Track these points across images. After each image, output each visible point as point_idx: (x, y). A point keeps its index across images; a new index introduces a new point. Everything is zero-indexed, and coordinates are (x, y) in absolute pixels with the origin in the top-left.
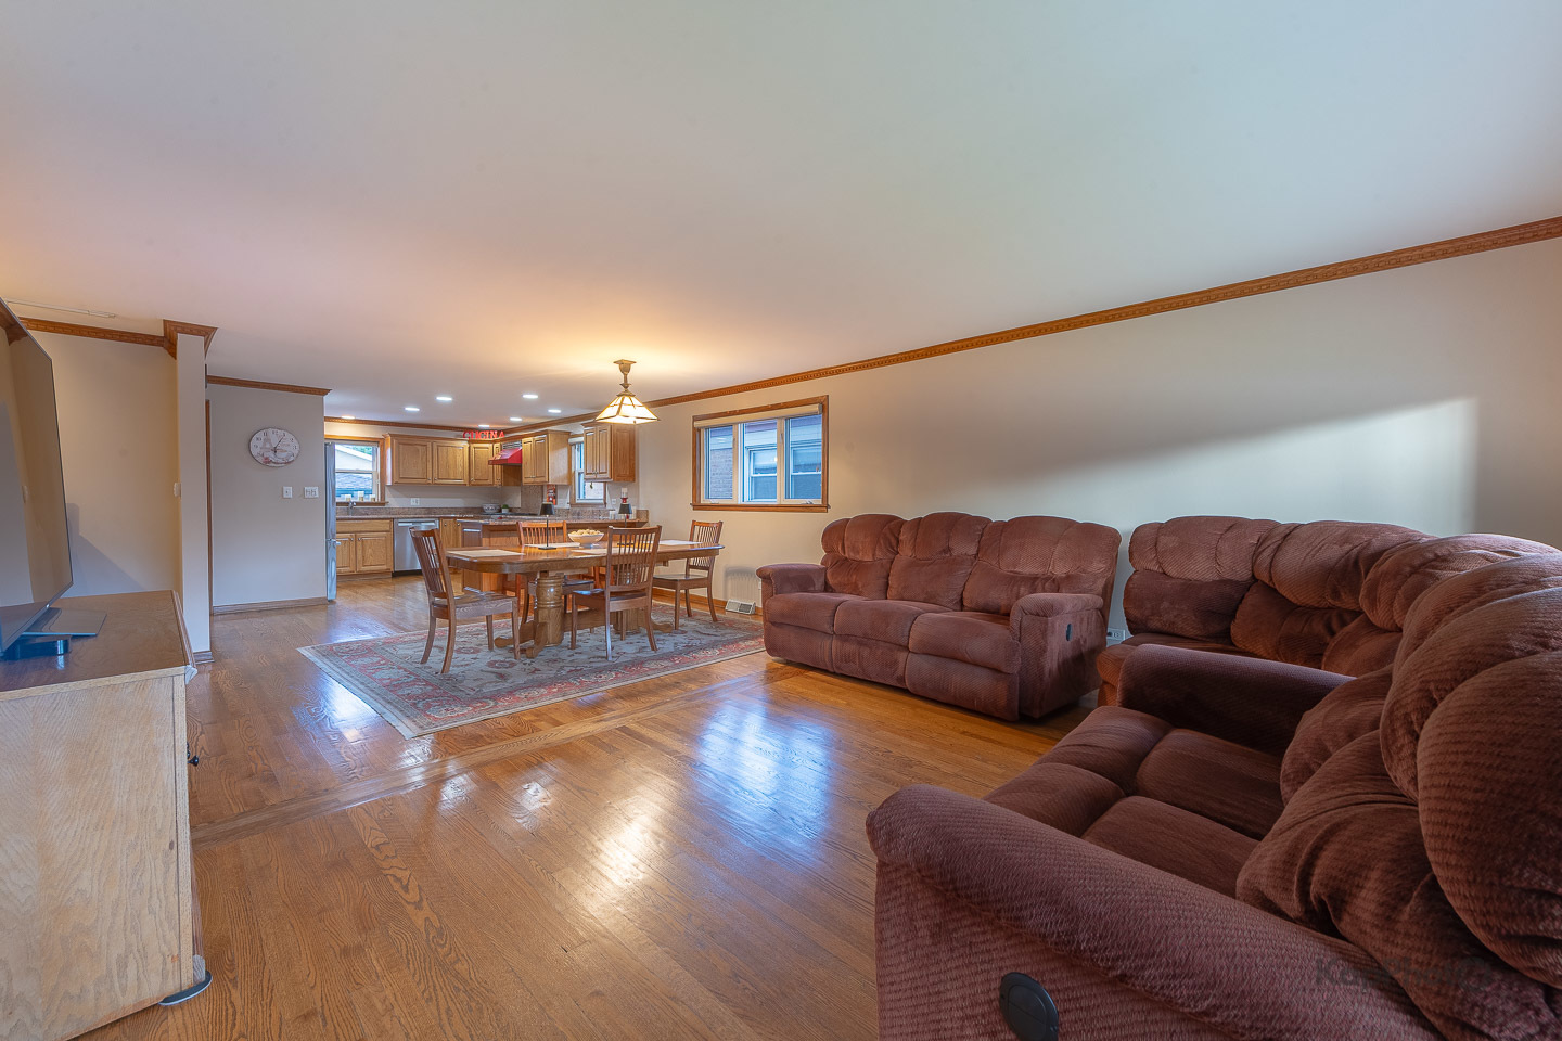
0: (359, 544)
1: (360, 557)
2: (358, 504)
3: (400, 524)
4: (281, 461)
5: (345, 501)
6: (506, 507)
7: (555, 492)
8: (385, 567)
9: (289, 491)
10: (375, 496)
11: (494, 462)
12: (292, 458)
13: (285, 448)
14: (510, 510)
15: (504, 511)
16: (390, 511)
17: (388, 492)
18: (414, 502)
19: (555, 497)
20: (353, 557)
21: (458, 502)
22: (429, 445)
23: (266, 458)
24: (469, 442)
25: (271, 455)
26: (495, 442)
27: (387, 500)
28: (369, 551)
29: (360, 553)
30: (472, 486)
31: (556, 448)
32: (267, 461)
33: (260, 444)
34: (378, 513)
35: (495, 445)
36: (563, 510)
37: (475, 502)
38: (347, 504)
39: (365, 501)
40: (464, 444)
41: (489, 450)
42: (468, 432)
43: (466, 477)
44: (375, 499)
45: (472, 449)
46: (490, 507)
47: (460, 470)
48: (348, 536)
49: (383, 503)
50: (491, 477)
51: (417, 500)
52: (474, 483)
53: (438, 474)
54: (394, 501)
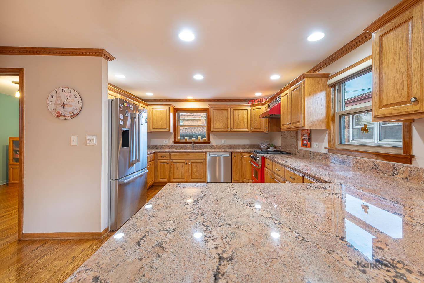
0: (190, 166)
1: (190, 173)
2: (196, 143)
3: (211, 155)
4: (68, 114)
5: (192, 141)
6: (272, 145)
7: (309, 135)
9: (75, 140)
12: (76, 112)
13: (71, 103)
14: (275, 147)
15: (271, 148)
17: (211, 137)
18: (223, 142)
19: (309, 141)
20: (186, 173)
22: (229, 110)
23: (58, 113)
24: (251, 106)
25: (61, 109)
26: (264, 104)
28: (194, 170)
29: (190, 171)
30: (253, 132)
31: (313, 92)
32: (59, 115)
33: (54, 100)
34: (206, 148)
35: (265, 106)
36: (320, 154)
37: (255, 142)
38: (192, 143)
39: (201, 141)
40: (249, 108)
41: (262, 109)
42: (251, 101)
43: (249, 127)
44: (205, 140)
45: (252, 110)
46: (263, 145)
47: (246, 122)
48: (184, 161)
49: (208, 142)
50: (263, 126)
51: (225, 141)
52: (252, 130)
53: (233, 126)
54: (214, 141)
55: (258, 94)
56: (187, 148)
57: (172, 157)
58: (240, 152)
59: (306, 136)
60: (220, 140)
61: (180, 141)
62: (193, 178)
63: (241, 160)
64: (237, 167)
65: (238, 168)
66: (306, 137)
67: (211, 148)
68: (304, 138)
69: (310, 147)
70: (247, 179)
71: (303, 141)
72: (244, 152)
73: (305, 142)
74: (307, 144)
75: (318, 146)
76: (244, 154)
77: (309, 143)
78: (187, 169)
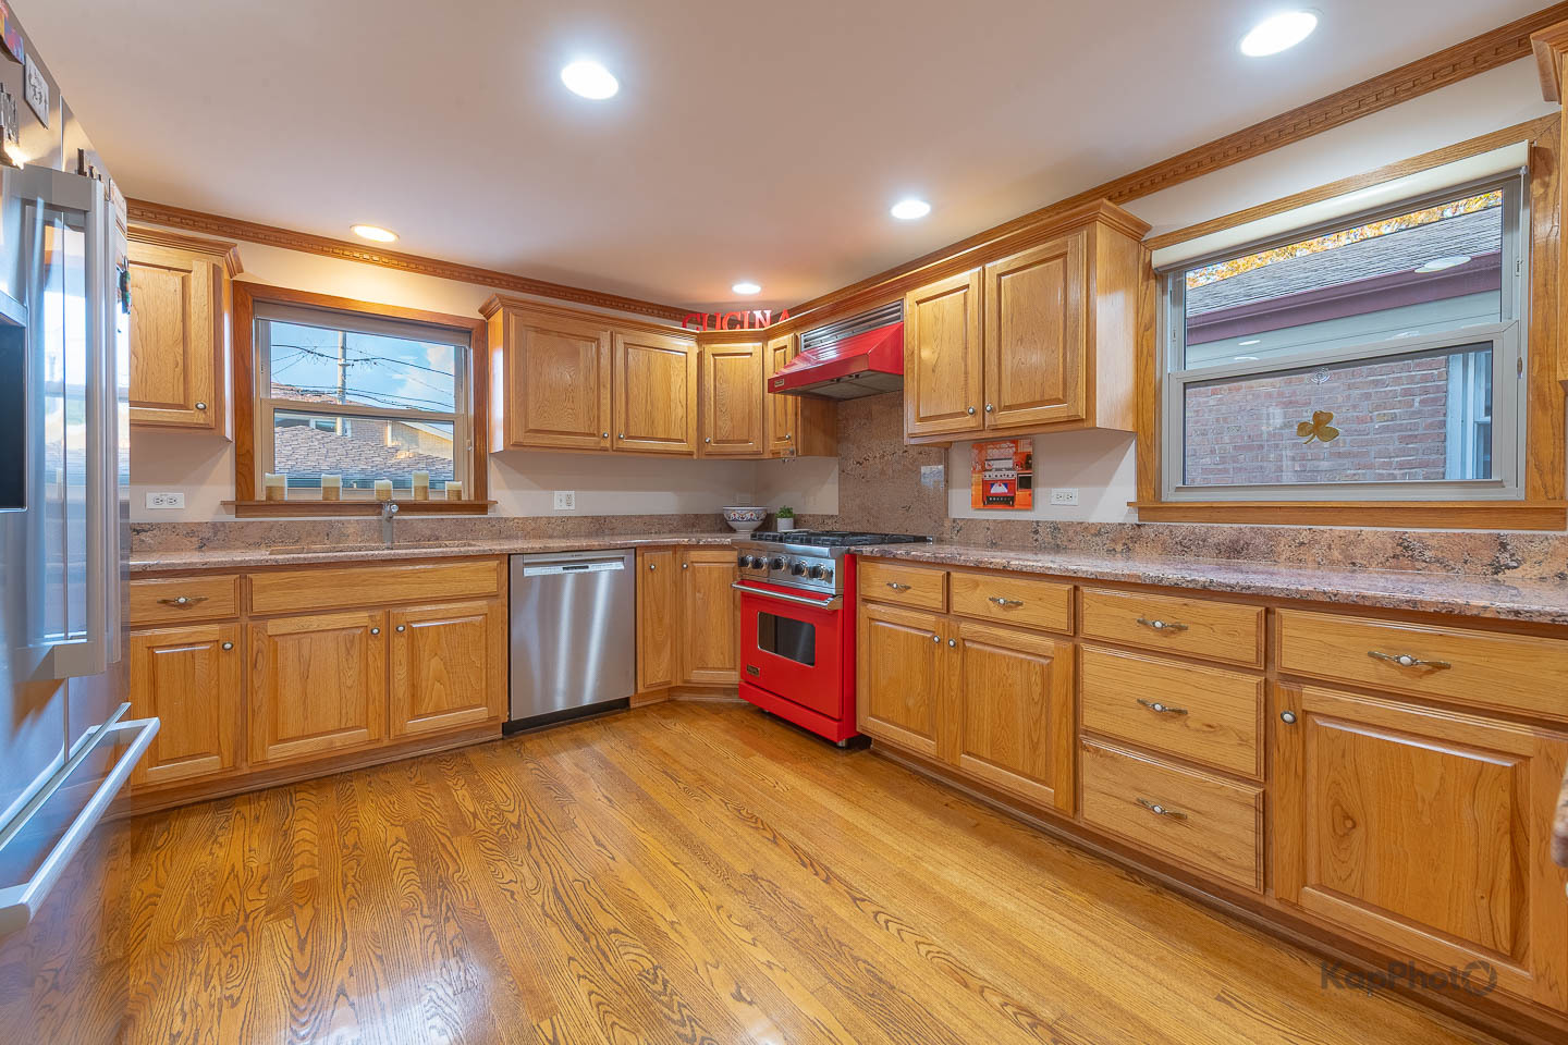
0: (400, 644)
1: (401, 688)
2: (405, 507)
3: (529, 572)
5: (373, 498)
6: (787, 513)
7: (1027, 462)
8: (481, 713)
10: (457, 485)
11: (781, 385)
14: (802, 522)
15: (784, 525)
16: (503, 529)
17: (494, 475)
18: (562, 502)
19: (1026, 483)
20: (376, 689)
21: (662, 502)
22: (605, 338)
24: (701, 340)
26: (766, 337)
27: (495, 492)
28: (432, 666)
29: (401, 673)
30: (706, 459)
31: (1111, 287)
34: (465, 534)
35: (773, 344)
36: (1099, 531)
37: (704, 501)
38: (377, 507)
39: (433, 498)
40: (686, 345)
41: (755, 356)
43: (693, 433)
44: (459, 493)
45: (709, 360)
46: (744, 515)
47: (680, 412)
48: (361, 617)
49: (480, 505)
50: (757, 433)
51: (569, 497)
52: (709, 449)
53: (627, 425)
54: (510, 499)
55: (746, 289)
56: (342, 537)
57: (261, 602)
58: (675, 548)
59: (1010, 464)
60: (544, 494)
61: (287, 497)
62: (427, 715)
63: (678, 585)
64: (661, 620)
65: (667, 620)
66: (1004, 467)
67: (499, 535)
68: (989, 476)
69: (1029, 506)
70: (707, 669)
71: (988, 485)
72: (697, 547)
73: (999, 489)
74: (1013, 499)
75: (1074, 501)
76: (694, 555)
77: (1020, 494)
78: (381, 663)
